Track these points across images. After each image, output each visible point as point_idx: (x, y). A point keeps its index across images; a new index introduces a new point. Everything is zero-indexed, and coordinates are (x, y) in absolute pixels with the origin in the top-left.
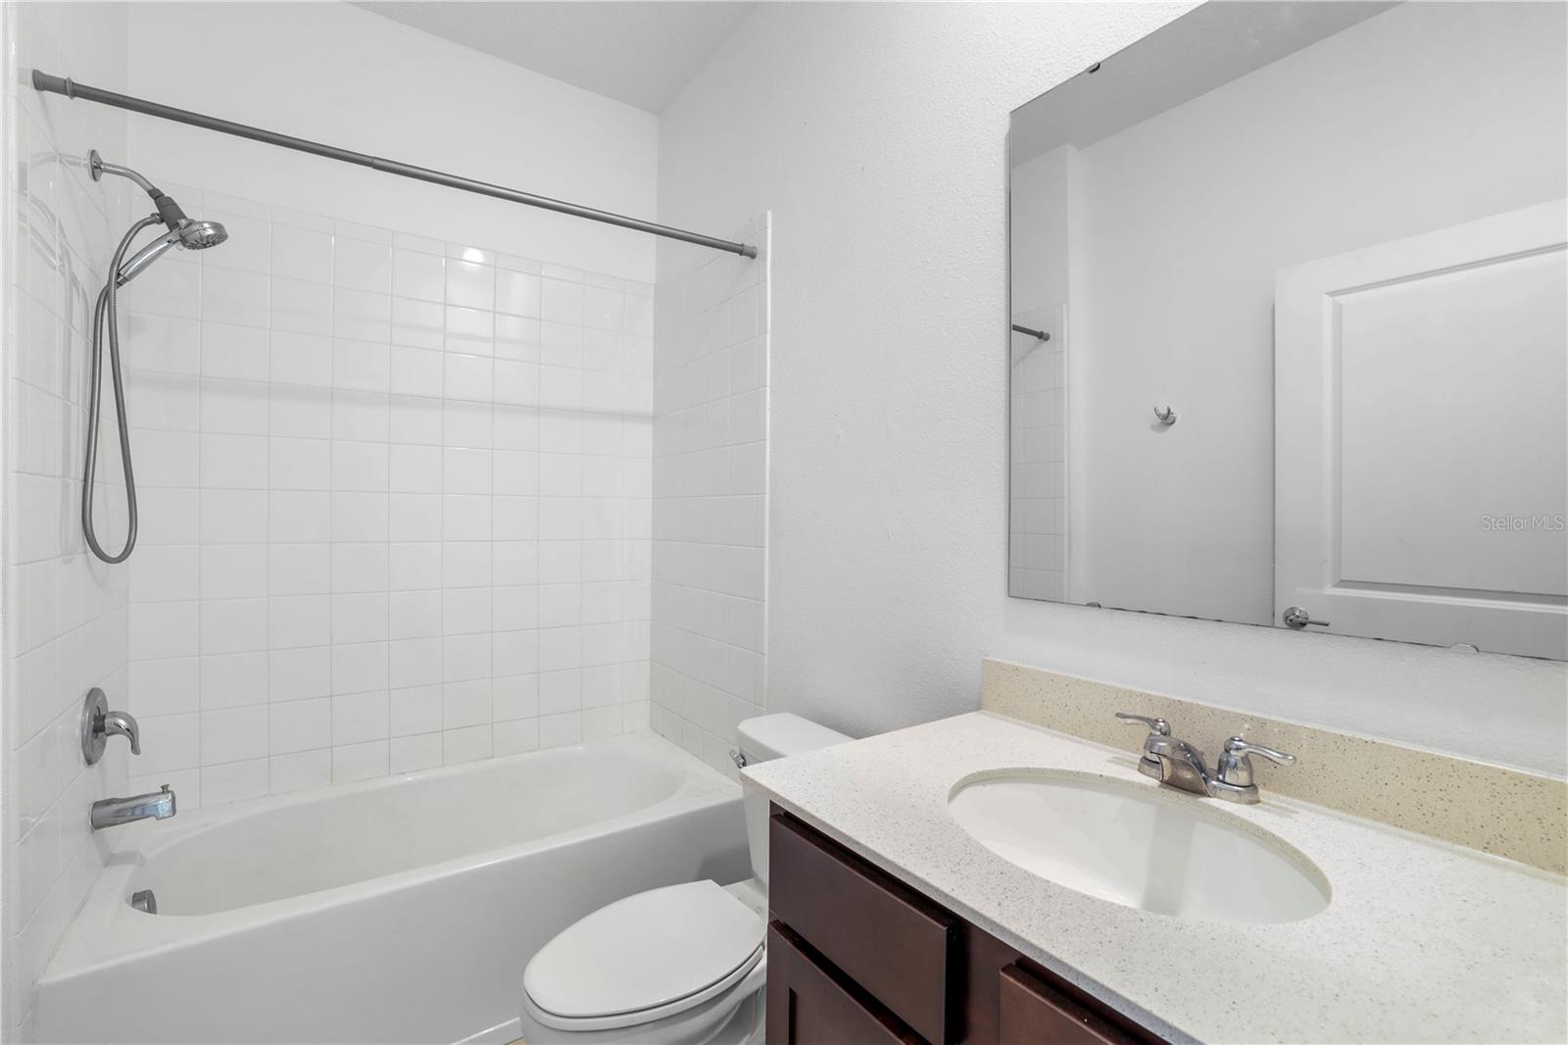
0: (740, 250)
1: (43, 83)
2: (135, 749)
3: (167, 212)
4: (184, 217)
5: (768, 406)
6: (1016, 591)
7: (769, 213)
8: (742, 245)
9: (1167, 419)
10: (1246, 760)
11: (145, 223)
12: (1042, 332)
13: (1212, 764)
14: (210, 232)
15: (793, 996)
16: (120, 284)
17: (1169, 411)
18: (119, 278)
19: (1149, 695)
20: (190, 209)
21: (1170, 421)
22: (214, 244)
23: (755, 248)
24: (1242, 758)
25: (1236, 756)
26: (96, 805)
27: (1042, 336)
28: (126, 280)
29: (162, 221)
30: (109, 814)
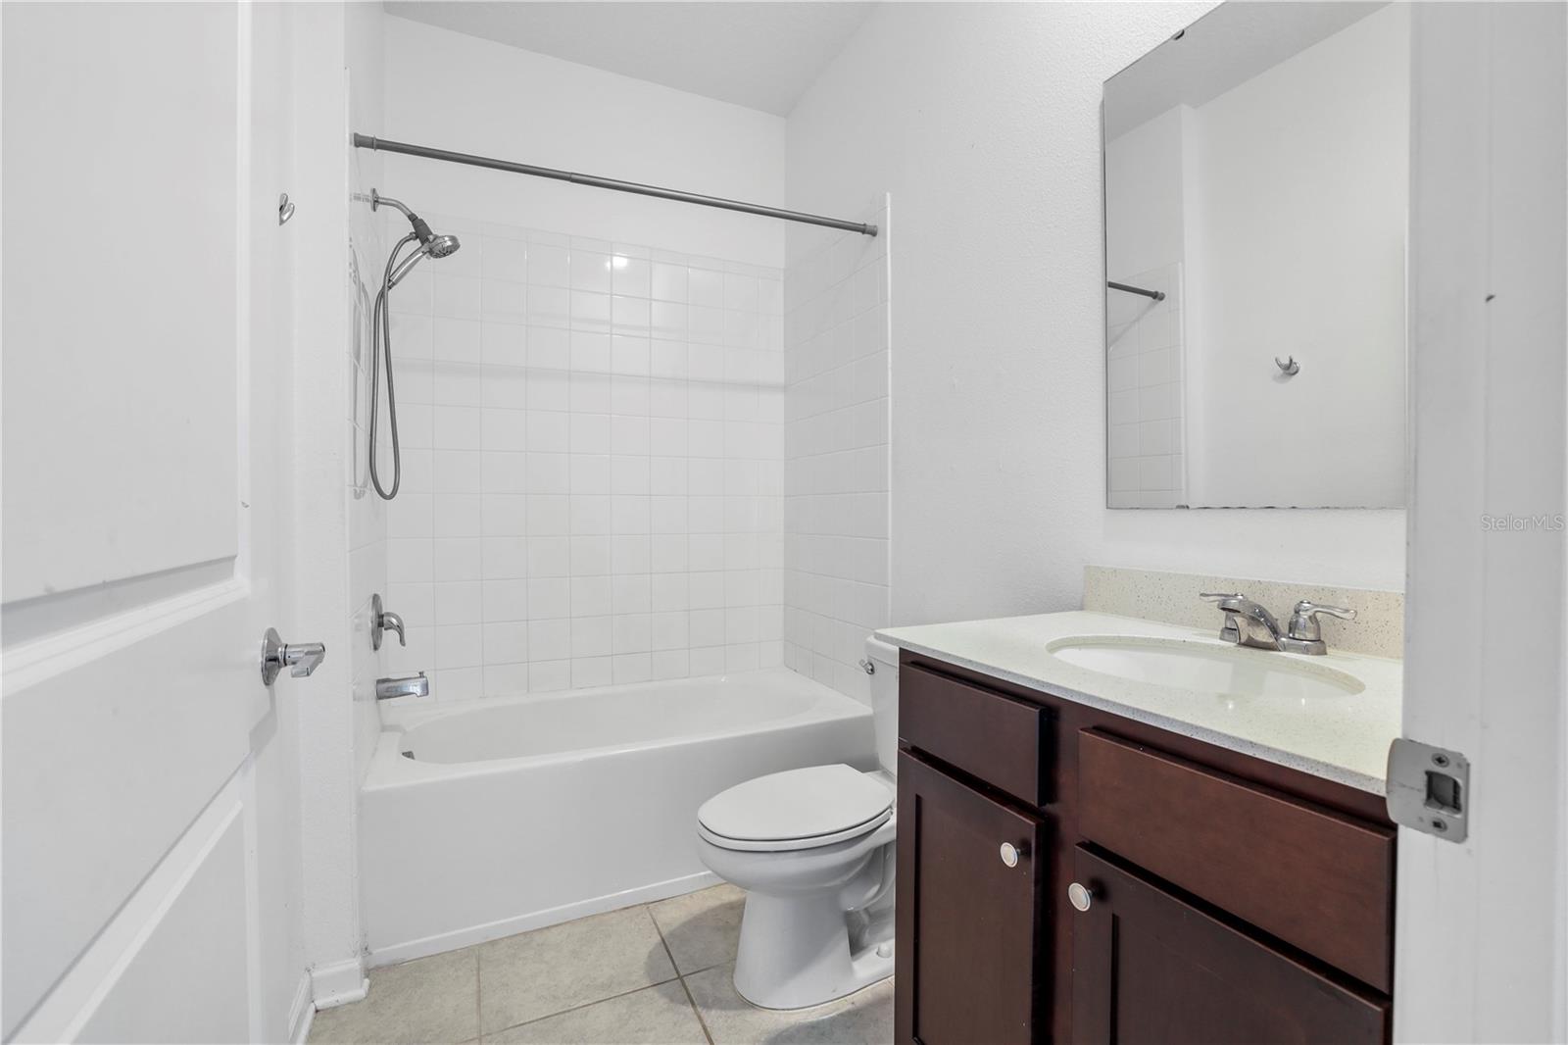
0: (863, 229)
1: (360, 142)
2: (402, 641)
3: (421, 231)
4: (431, 233)
5: (890, 366)
6: (1114, 502)
7: (888, 194)
8: (865, 225)
9: (1290, 369)
10: (1313, 618)
11: (407, 240)
12: (1157, 293)
13: (1283, 628)
14: (449, 243)
15: (918, 799)
16: (390, 288)
17: (1291, 360)
18: (390, 283)
19: (1231, 579)
20: (436, 228)
21: (1292, 371)
22: (451, 252)
23: (875, 226)
24: (1310, 617)
25: (1304, 615)
26: (379, 682)
27: (1156, 296)
28: (394, 284)
29: (417, 237)
30: (387, 689)
